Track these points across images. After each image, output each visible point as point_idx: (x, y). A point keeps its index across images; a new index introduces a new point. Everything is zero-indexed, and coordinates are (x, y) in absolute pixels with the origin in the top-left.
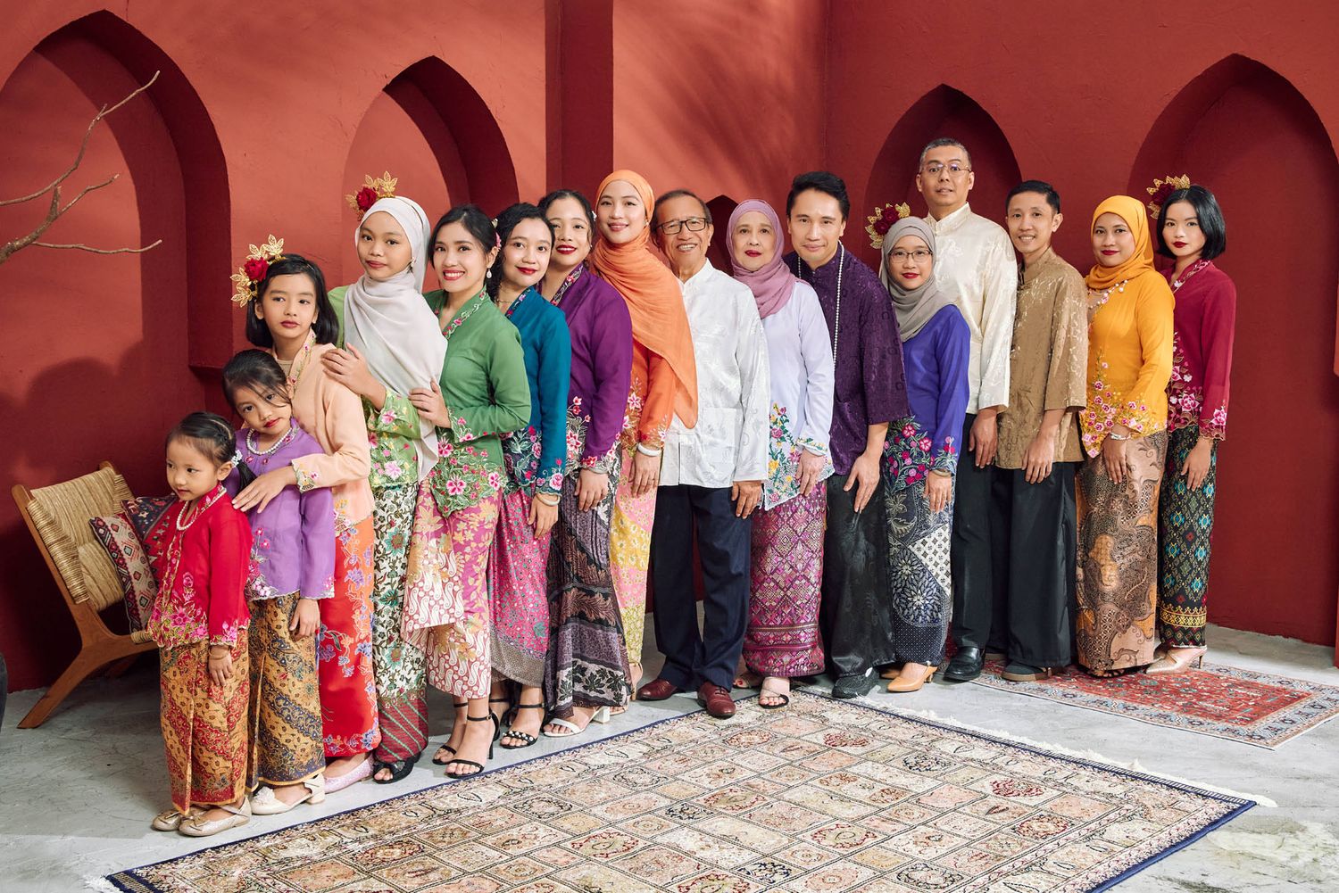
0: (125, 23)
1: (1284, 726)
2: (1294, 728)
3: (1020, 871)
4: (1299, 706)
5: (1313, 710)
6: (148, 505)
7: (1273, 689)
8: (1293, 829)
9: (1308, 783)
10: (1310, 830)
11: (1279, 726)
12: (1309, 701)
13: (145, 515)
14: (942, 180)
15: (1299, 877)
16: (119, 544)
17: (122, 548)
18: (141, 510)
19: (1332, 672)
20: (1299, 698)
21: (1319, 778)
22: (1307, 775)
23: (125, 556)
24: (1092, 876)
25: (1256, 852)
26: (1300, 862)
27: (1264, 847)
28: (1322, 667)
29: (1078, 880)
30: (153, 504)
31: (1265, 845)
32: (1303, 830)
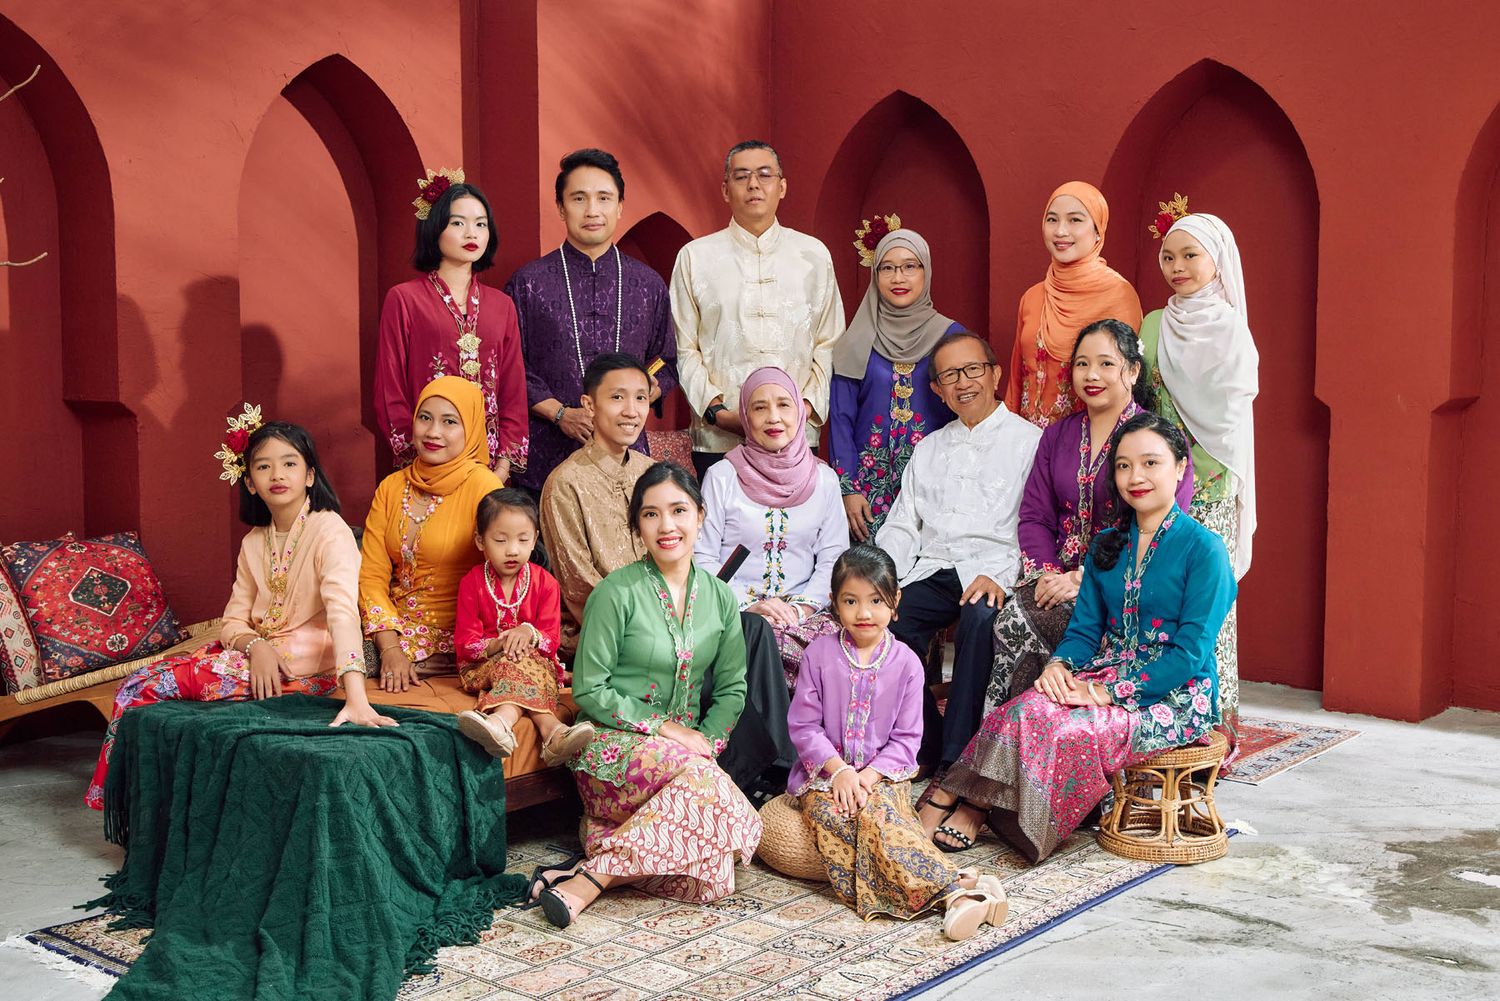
1: (1270, 763)
2: (1279, 764)
4: (1285, 745)
5: (1298, 748)
6: (26, 551)
7: (1259, 731)
8: (1274, 852)
9: (1291, 813)
10: (1291, 852)
11: (1263, 763)
12: (1295, 741)
13: (22, 562)
14: (751, 189)
15: (1279, 892)
18: (18, 557)
19: (1318, 714)
20: (1286, 738)
21: (1302, 809)
22: (1291, 806)
24: (1072, 898)
25: (1238, 874)
26: (1281, 880)
27: (1245, 869)
28: (1310, 710)
29: (1058, 902)
30: (32, 549)
31: (1248, 865)
32: (1285, 853)
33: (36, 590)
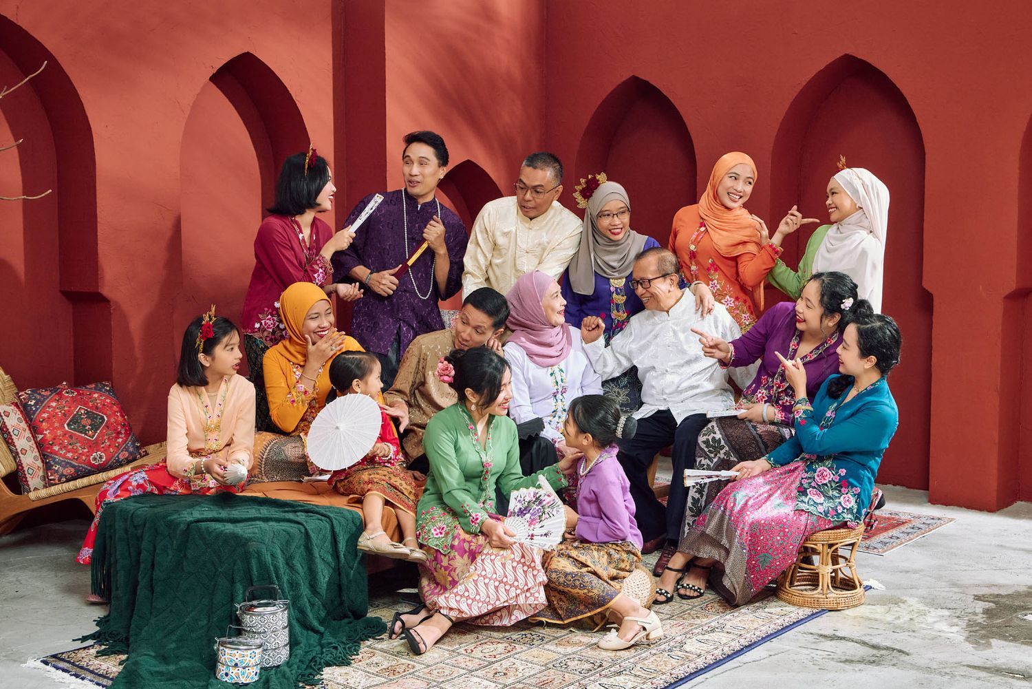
0: (15, 24)
1: (892, 541)
2: (898, 541)
3: (708, 632)
4: (903, 528)
5: (912, 530)
6: (35, 395)
7: (885, 518)
8: (897, 601)
9: (908, 575)
10: (908, 602)
11: (888, 540)
12: (910, 525)
13: (32, 403)
15: (900, 629)
16: (9, 427)
17: (11, 430)
18: (30, 399)
19: (926, 506)
20: (903, 523)
21: (915, 572)
22: (908, 570)
23: (14, 437)
24: (758, 633)
25: (872, 616)
26: (902, 620)
27: (877, 613)
28: (920, 504)
29: (748, 635)
30: (40, 394)
31: (879, 611)
32: (904, 602)
33: (42, 422)
